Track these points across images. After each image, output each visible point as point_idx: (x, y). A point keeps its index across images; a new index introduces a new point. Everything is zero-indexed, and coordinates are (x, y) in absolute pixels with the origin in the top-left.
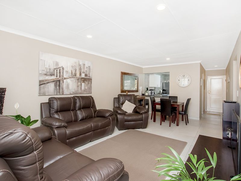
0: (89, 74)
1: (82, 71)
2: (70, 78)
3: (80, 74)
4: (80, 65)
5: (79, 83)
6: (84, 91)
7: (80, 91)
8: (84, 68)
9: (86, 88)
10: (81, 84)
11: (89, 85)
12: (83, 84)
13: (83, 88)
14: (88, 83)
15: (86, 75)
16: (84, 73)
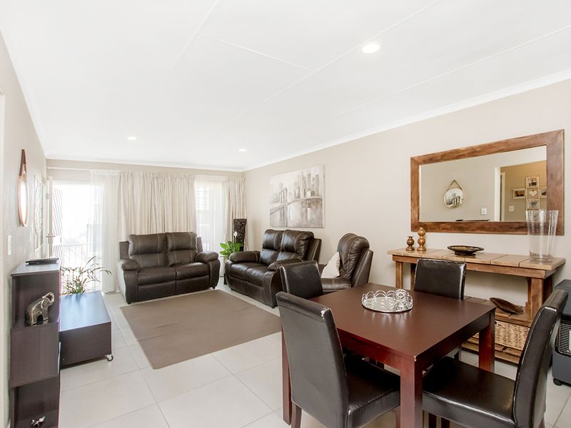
0: (317, 189)
1: (307, 187)
2: (294, 202)
3: (305, 194)
4: (304, 178)
5: (304, 209)
6: (311, 222)
7: (305, 223)
8: (310, 181)
9: (314, 216)
10: (306, 210)
11: (318, 210)
12: (309, 209)
13: (309, 218)
14: (316, 208)
15: (313, 193)
16: (309, 189)
